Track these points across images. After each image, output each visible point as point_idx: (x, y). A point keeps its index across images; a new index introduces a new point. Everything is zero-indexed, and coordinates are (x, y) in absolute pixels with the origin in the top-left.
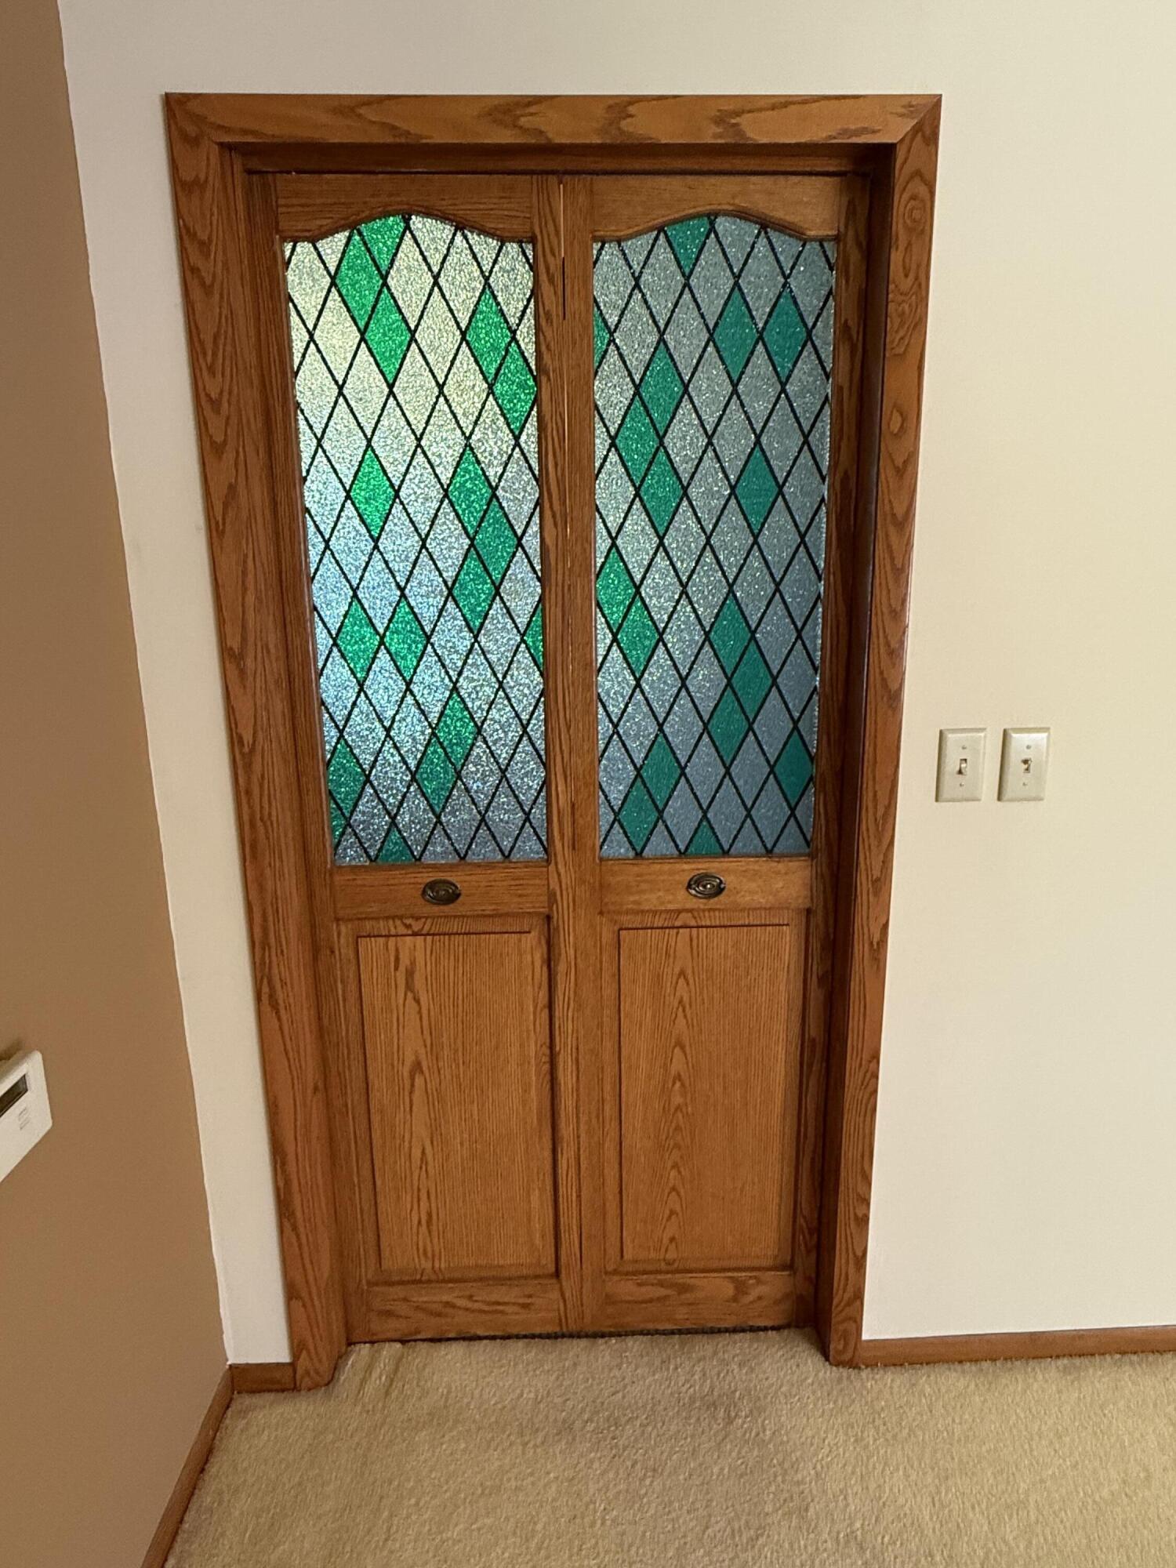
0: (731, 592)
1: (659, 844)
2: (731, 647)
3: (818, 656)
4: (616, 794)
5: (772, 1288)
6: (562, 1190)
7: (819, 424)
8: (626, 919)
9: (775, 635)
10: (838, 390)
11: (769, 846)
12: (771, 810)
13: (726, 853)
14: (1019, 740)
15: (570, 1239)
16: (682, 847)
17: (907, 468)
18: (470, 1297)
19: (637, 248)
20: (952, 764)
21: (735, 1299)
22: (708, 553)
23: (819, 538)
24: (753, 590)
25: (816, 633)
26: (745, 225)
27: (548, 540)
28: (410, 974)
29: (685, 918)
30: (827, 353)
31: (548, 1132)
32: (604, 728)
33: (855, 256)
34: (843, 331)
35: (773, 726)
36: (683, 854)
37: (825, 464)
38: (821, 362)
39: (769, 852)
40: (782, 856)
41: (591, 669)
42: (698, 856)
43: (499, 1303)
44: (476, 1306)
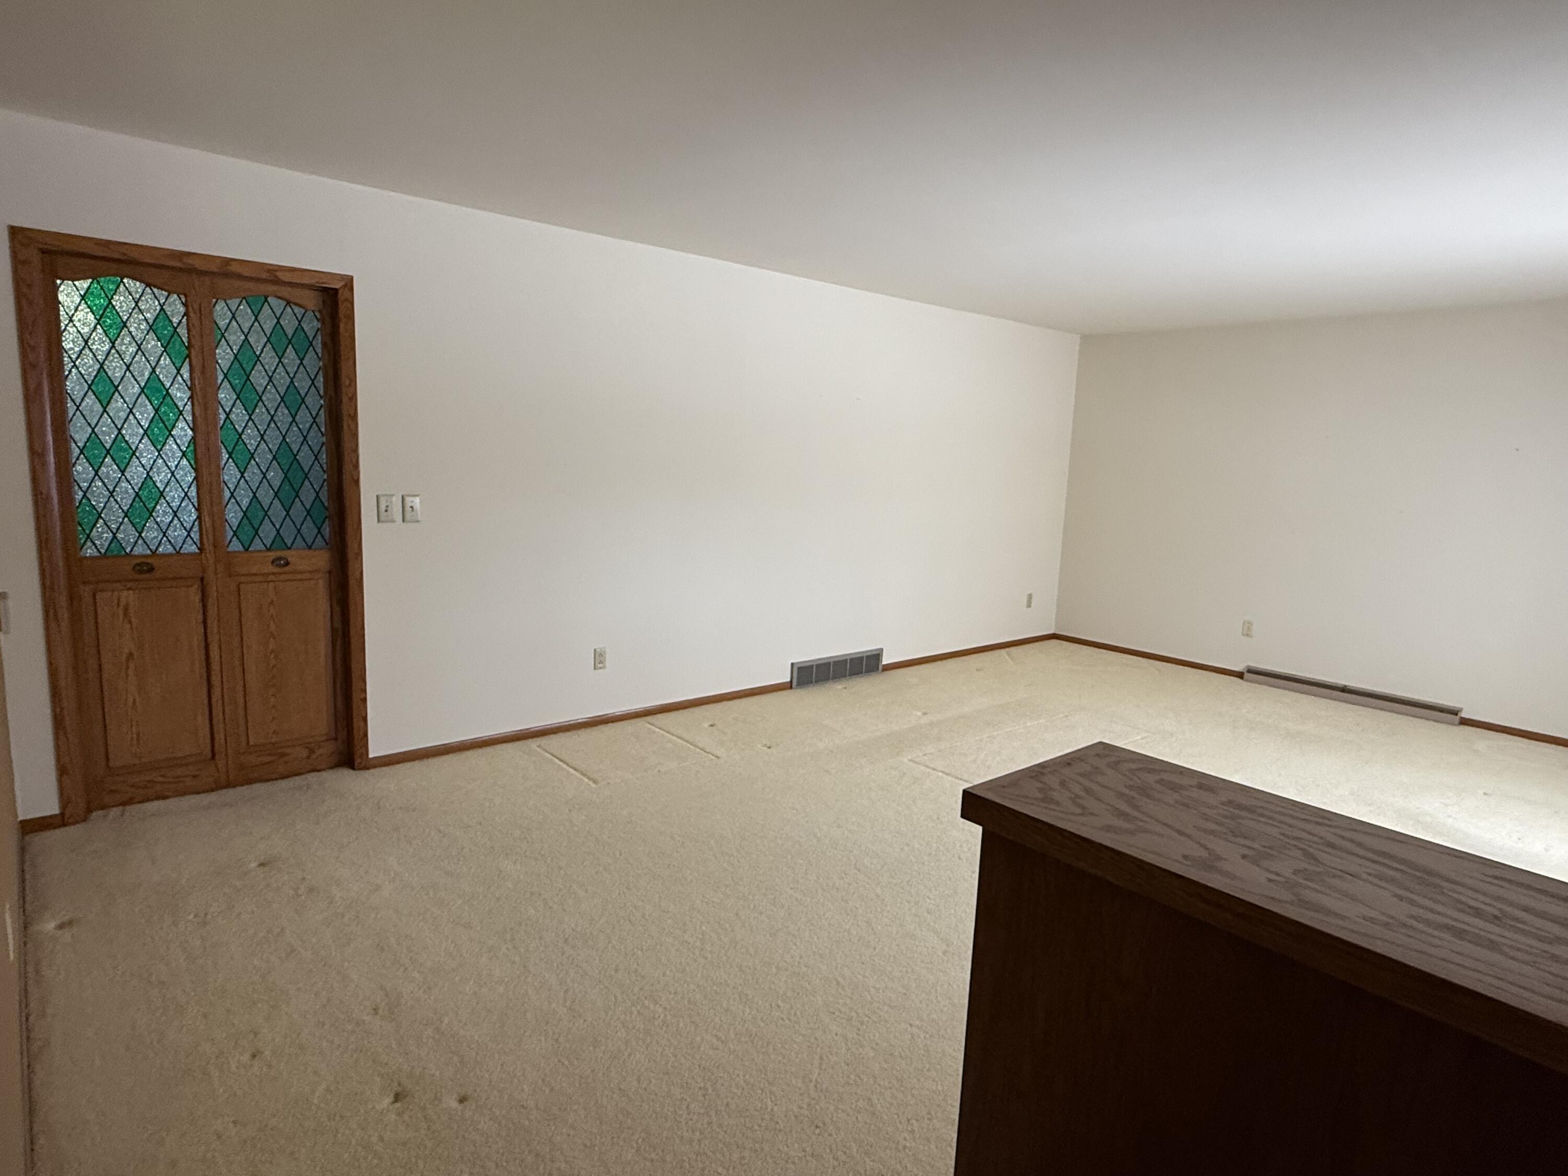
0: (284, 439)
1: (257, 545)
2: (285, 462)
3: (325, 466)
4: (235, 523)
5: (327, 749)
6: (214, 712)
7: (318, 376)
8: (243, 579)
9: (305, 459)
10: (324, 365)
11: (310, 544)
12: (309, 530)
13: (289, 549)
14: (408, 499)
15: (220, 737)
16: (268, 547)
17: (353, 398)
18: (163, 776)
19: (234, 303)
20: (383, 508)
21: (308, 758)
22: (272, 423)
23: (322, 419)
24: (294, 439)
25: (323, 457)
26: (280, 301)
27: (197, 414)
28: (126, 610)
29: (271, 577)
30: (319, 351)
31: (205, 683)
32: (227, 494)
33: (328, 320)
34: (324, 344)
35: (307, 495)
36: (268, 550)
37: (322, 392)
38: (317, 354)
39: (310, 548)
40: (315, 549)
41: (219, 469)
42: (276, 549)
43: (181, 777)
44: (167, 780)
